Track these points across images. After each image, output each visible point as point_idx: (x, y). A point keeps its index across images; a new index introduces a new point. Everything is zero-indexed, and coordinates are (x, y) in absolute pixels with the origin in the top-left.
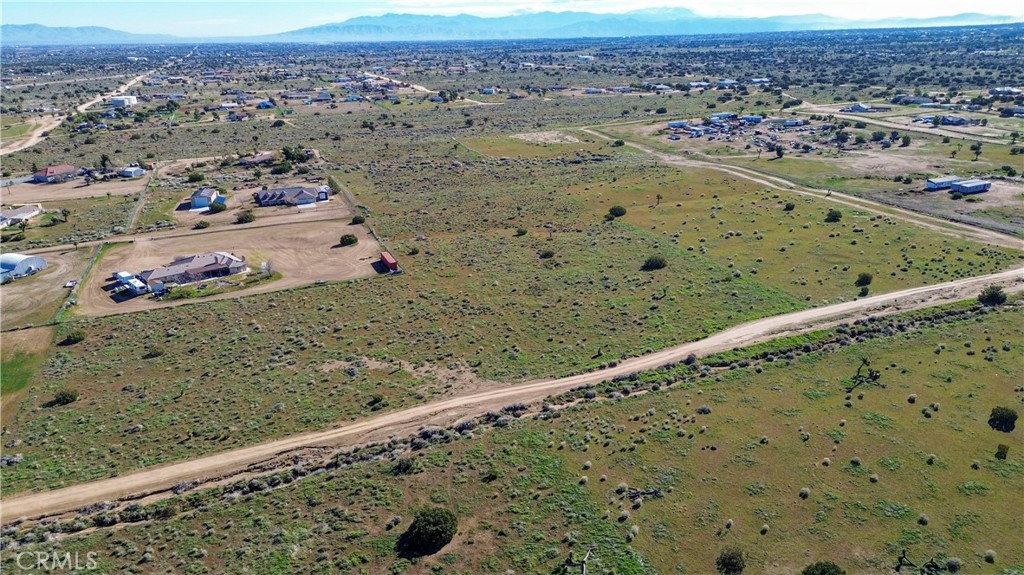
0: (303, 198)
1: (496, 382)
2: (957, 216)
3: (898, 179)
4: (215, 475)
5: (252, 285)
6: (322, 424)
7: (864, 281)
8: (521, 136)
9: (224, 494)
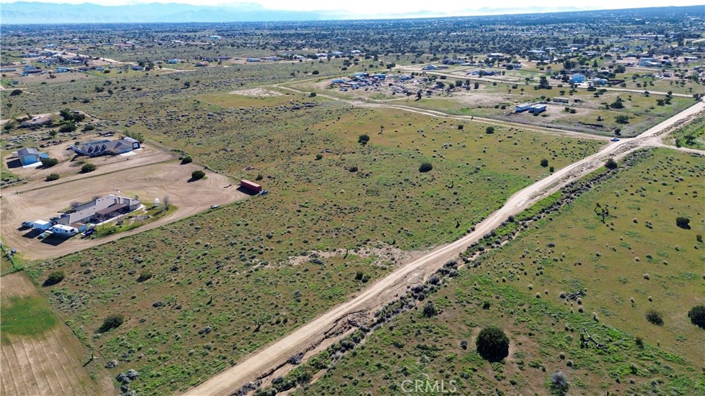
3: (497, 107)
4: (308, 346)
5: (159, 216)
6: (343, 297)
7: (545, 164)
8: (237, 92)
9: (330, 355)
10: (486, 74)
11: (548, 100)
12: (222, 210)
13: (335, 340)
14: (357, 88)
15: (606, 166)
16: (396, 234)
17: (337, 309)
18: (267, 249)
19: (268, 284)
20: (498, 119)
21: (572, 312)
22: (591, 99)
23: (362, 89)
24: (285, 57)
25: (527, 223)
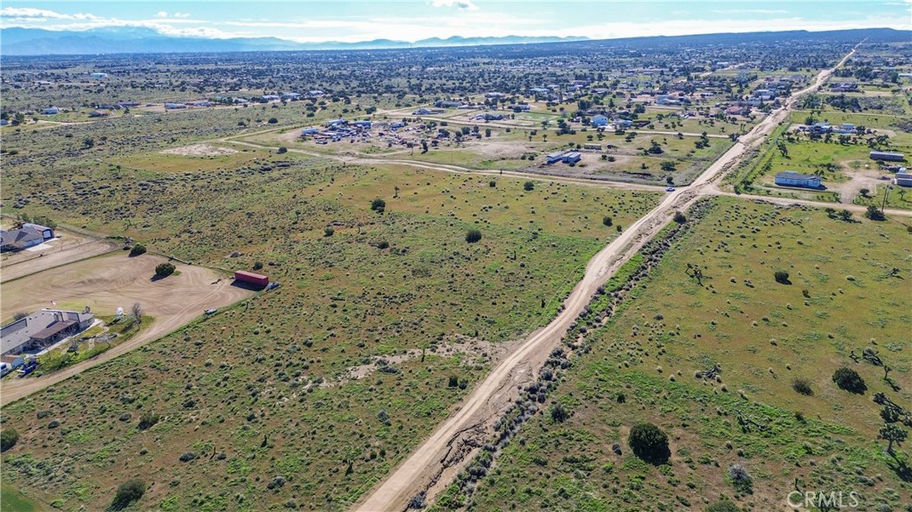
0: (27, 240)
1: (511, 341)
2: (589, 176)
3: (523, 158)
4: (426, 481)
7: (608, 222)
8: (171, 151)
9: (461, 489)
10: (494, 118)
11: (579, 147)
12: (223, 315)
13: (458, 469)
15: (675, 220)
16: (474, 323)
18: (312, 362)
21: (716, 393)
24: (221, 101)
25: (620, 293)
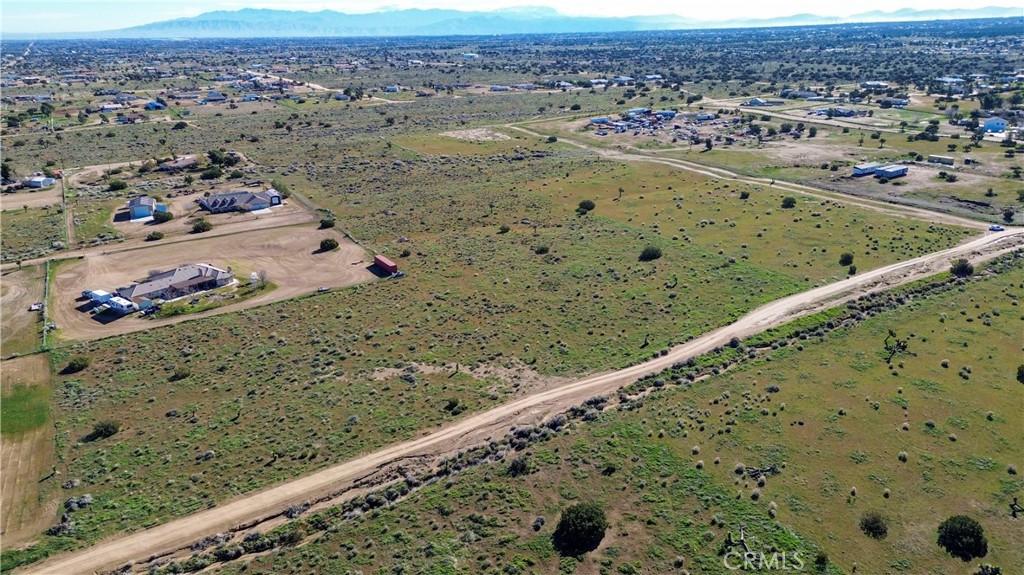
0: (255, 203)
1: (561, 378)
2: (892, 198)
3: (825, 167)
4: (323, 495)
5: (248, 296)
6: (410, 433)
7: (846, 260)
8: (450, 134)
9: (344, 513)
10: (839, 114)
11: (920, 159)
12: (330, 295)
13: (362, 493)
14: (624, 131)
15: (953, 271)
16: (544, 350)
17: (392, 449)
18: (354, 354)
19: (324, 402)
20: (814, 186)
21: (739, 497)
22: (997, 161)
23: (630, 133)
24: (544, 84)
25: (758, 351)
